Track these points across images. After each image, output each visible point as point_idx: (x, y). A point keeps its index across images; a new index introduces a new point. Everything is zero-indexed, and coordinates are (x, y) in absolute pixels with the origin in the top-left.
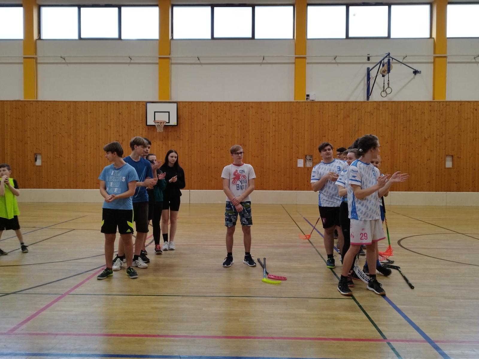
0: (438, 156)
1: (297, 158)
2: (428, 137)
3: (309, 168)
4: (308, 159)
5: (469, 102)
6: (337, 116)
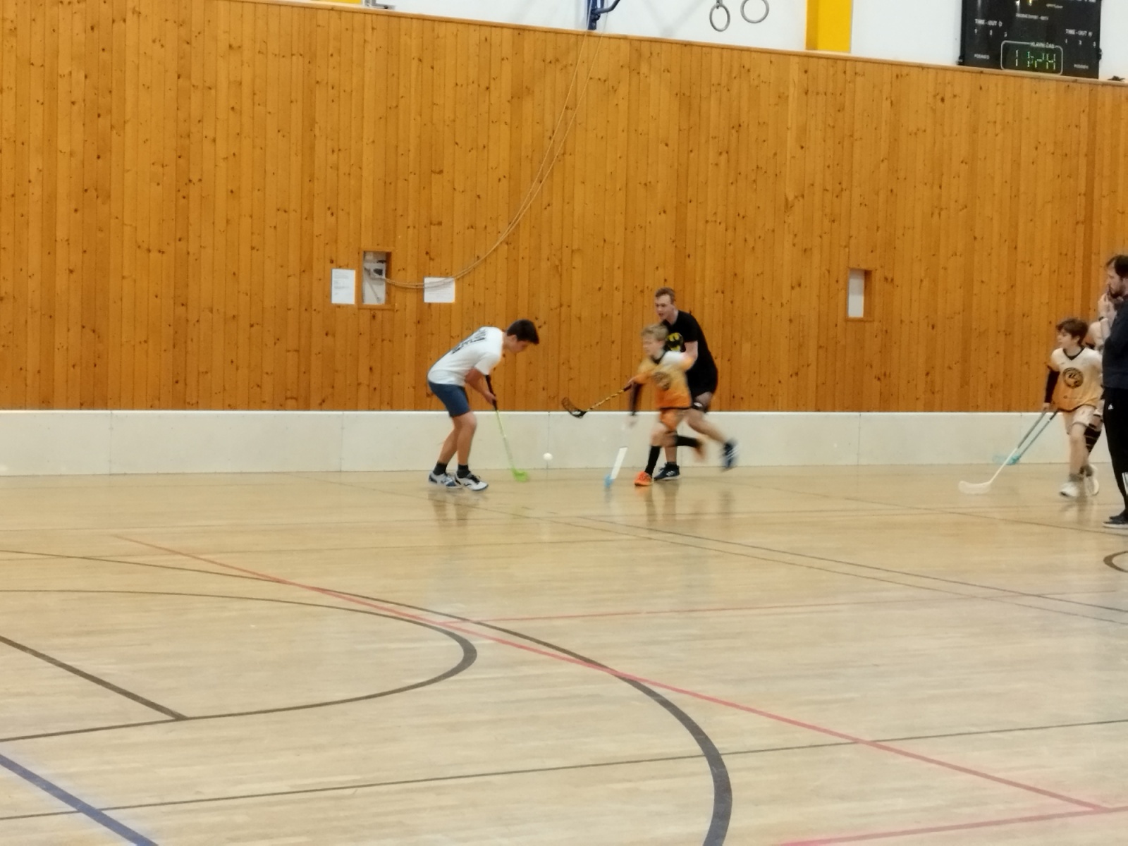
0: (827, 273)
2: (796, 197)
3: (377, 312)
4: (372, 270)
5: (922, 67)
6: (488, 88)
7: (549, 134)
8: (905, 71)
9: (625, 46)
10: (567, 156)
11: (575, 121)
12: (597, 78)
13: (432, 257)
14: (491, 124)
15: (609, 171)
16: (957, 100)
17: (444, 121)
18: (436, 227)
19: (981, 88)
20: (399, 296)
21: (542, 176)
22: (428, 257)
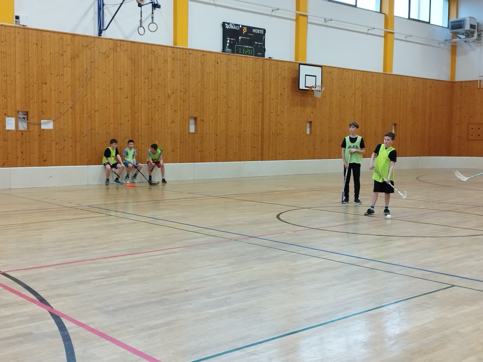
0: (182, 118)
1: (5, 115)
2: (171, 93)
3: (23, 132)
4: (21, 118)
5: (211, 52)
6: (62, 55)
7: (85, 71)
8: (205, 53)
9: (111, 41)
10: (92, 79)
11: (94, 67)
12: (102, 52)
13: (44, 113)
14: (64, 67)
15: (107, 84)
16: (222, 63)
17: (47, 66)
18: (45, 103)
19: (229, 59)
20: (32, 126)
21: (83, 85)
22: (42, 113)
